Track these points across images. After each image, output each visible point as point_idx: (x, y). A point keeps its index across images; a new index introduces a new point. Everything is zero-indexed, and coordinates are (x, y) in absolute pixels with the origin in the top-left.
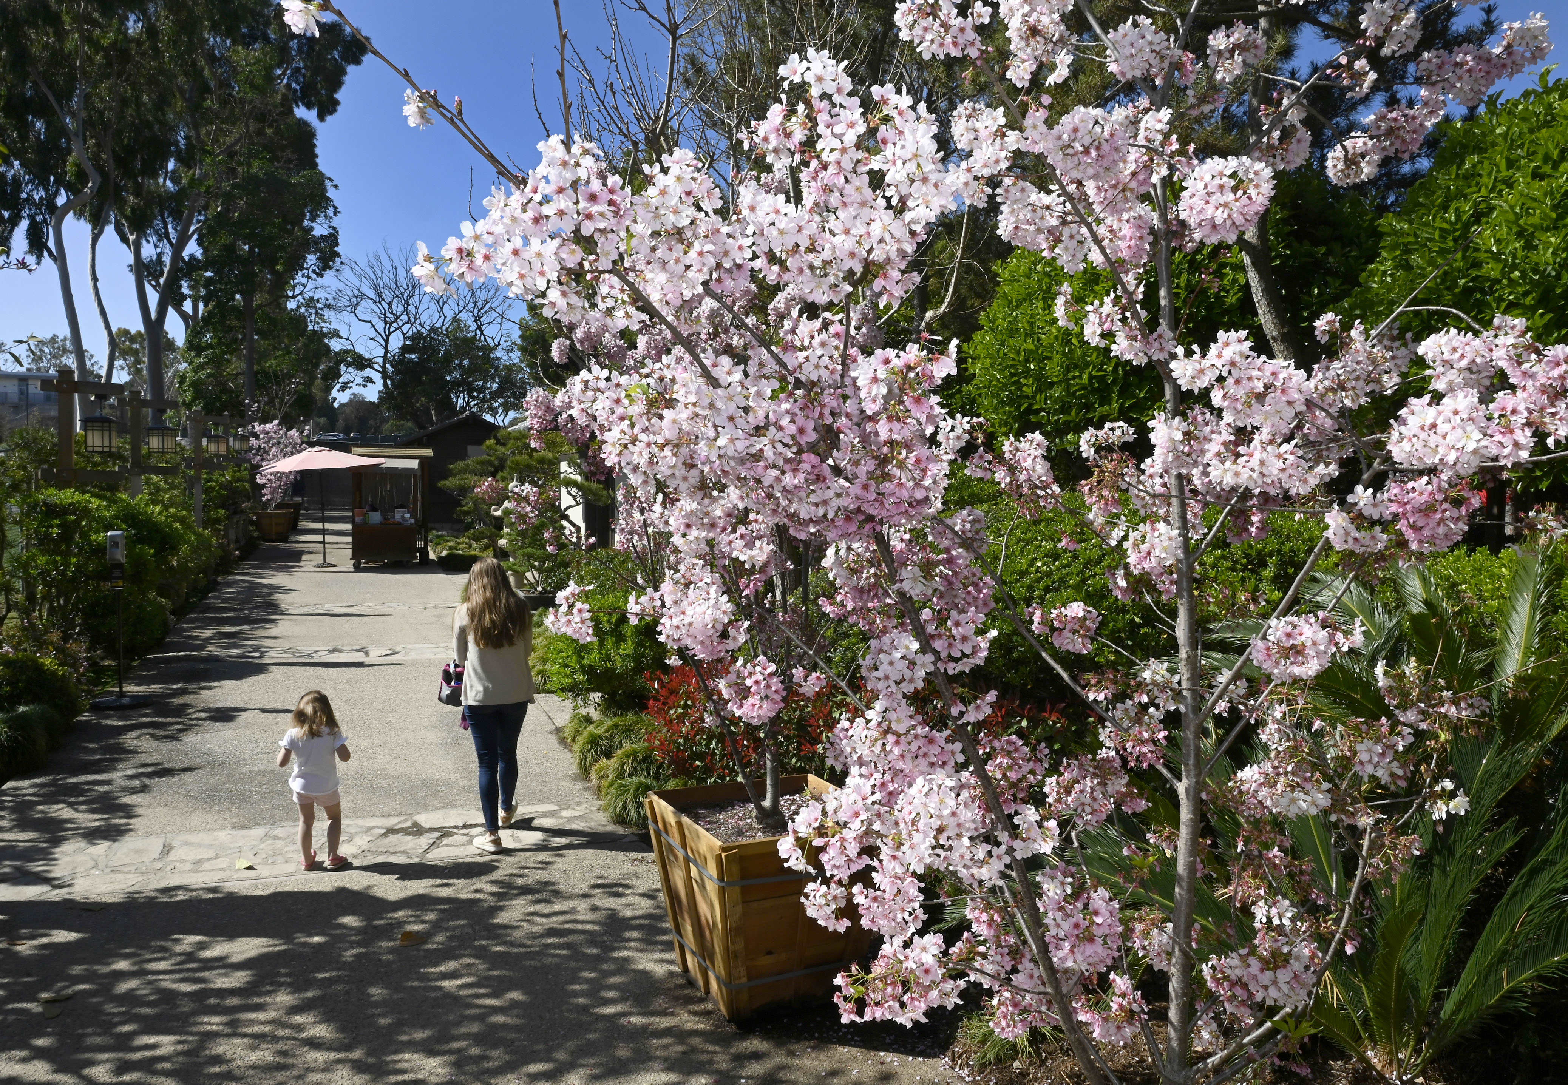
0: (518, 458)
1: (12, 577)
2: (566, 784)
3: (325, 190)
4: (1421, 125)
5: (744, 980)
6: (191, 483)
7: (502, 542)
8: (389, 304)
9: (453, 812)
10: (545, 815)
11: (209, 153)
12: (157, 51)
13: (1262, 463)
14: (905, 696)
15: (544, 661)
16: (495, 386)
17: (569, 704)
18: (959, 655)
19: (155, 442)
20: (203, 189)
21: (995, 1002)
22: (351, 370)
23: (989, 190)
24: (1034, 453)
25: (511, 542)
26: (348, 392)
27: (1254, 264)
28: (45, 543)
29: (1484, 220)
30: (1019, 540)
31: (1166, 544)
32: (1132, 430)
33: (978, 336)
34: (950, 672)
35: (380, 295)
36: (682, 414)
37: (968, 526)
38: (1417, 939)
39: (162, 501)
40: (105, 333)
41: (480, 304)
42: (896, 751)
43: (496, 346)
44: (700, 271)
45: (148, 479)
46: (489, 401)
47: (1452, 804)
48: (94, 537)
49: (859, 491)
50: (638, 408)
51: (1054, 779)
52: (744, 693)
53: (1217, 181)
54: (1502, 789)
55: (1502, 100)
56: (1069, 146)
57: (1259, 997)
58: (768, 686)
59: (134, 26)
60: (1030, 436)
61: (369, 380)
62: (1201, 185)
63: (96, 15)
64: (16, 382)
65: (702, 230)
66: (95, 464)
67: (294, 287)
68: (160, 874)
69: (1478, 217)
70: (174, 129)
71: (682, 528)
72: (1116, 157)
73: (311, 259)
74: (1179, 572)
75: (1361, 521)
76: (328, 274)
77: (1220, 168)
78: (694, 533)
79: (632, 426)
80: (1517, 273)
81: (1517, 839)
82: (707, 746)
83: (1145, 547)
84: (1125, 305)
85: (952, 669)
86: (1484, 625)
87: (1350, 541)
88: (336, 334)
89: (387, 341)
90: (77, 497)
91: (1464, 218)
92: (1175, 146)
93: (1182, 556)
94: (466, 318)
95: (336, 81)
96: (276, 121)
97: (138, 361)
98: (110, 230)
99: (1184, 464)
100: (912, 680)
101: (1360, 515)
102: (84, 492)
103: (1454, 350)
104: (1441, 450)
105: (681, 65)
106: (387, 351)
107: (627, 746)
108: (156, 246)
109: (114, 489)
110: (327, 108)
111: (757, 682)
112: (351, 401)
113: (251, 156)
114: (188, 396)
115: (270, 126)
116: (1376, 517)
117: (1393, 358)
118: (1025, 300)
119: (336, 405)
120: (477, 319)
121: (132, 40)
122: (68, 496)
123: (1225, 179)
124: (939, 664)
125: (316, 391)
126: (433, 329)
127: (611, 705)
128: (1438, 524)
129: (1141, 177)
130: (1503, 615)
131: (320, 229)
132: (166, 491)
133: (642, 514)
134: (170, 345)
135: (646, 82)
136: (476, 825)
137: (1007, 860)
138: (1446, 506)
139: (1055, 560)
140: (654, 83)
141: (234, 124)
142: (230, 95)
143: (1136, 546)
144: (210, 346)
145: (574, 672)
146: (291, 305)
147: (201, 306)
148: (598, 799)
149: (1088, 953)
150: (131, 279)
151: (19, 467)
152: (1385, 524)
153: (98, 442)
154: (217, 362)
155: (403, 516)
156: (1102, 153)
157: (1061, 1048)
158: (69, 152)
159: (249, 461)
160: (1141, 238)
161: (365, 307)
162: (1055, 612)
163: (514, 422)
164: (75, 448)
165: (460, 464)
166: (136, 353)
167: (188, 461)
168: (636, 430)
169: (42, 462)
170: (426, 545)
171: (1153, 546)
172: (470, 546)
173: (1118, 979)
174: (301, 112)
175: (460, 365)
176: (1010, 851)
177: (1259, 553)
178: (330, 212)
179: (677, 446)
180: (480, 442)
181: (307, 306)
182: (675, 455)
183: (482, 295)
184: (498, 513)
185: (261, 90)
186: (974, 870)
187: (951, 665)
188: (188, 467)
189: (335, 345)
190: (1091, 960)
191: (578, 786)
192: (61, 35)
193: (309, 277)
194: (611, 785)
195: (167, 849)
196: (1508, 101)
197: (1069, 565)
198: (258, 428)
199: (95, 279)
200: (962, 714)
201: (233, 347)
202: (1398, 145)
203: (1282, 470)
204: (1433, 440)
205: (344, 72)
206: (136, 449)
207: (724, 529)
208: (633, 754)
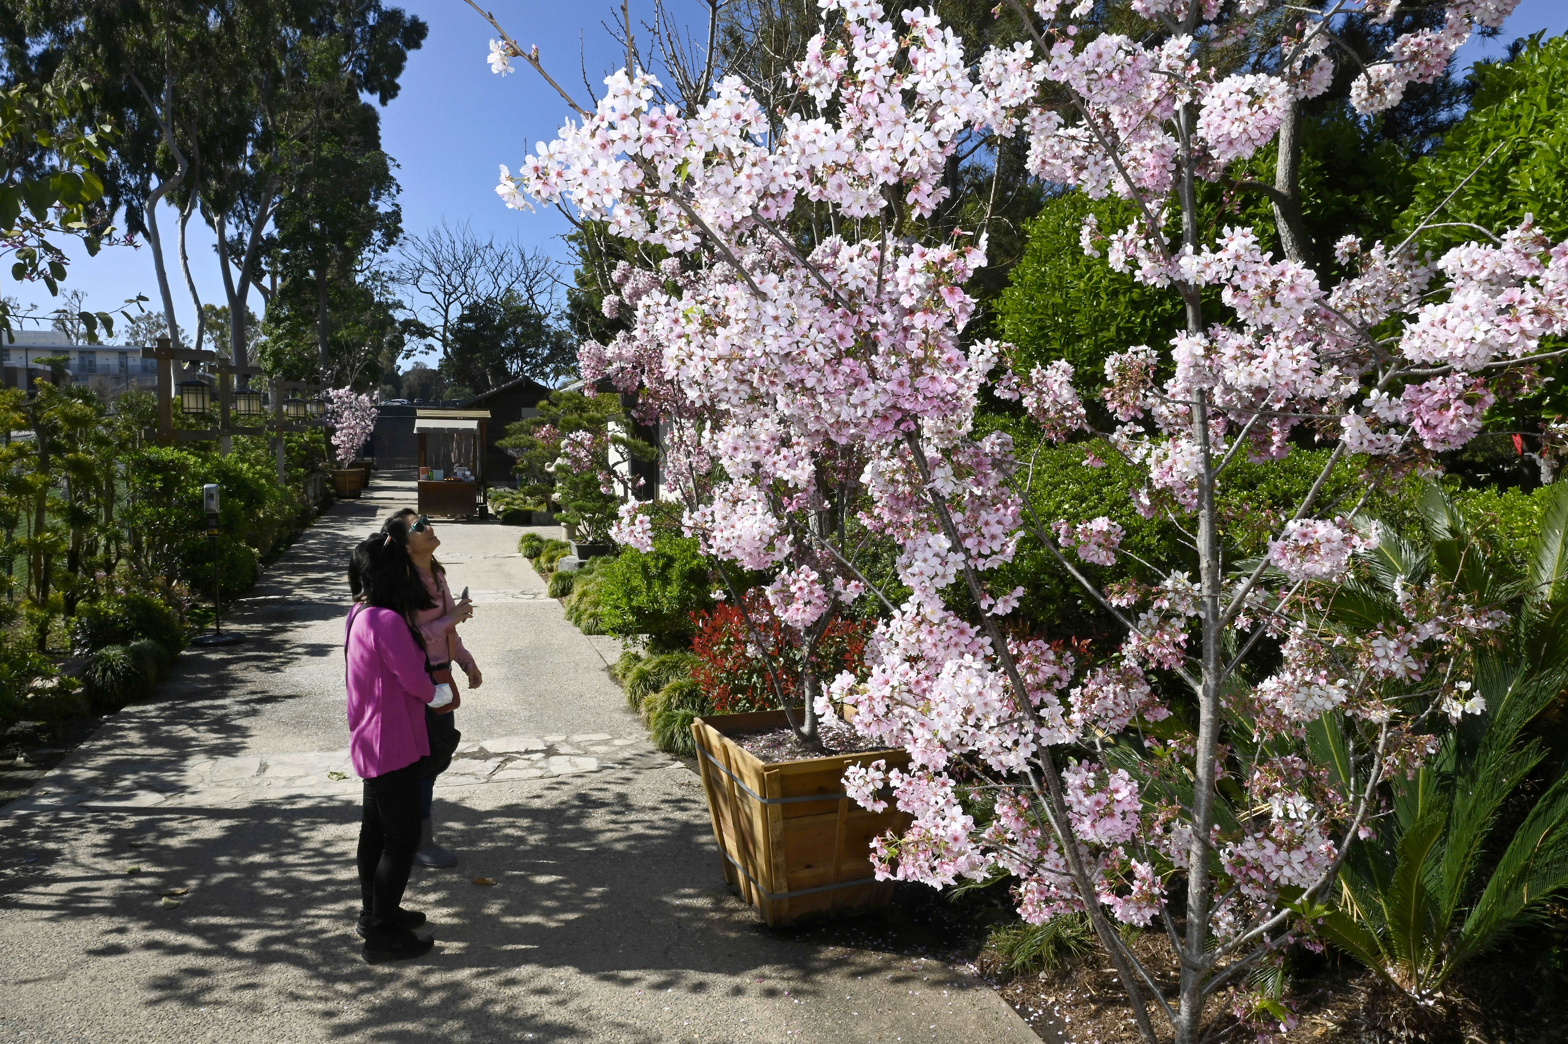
0: (569, 417)
1: (121, 527)
2: (617, 716)
3: (387, 170)
4: (1445, 48)
5: (785, 890)
6: (274, 443)
7: (556, 496)
8: (448, 276)
9: (515, 739)
10: (599, 743)
11: (283, 138)
12: (234, 43)
13: (1275, 364)
14: (938, 591)
15: (596, 604)
16: (547, 352)
17: (619, 643)
18: (988, 552)
19: (242, 405)
20: (278, 172)
21: (1022, 890)
22: (414, 338)
23: (1016, 121)
24: (1060, 379)
25: (564, 495)
26: (412, 360)
27: (1283, 214)
28: (150, 496)
29: (1523, 161)
30: (1047, 484)
31: (1188, 459)
32: (1155, 353)
33: (1007, 292)
34: (980, 569)
35: (440, 268)
36: (734, 329)
37: (997, 449)
38: (1438, 861)
39: (249, 461)
40: (195, 307)
41: (531, 275)
42: (930, 640)
43: (547, 315)
44: (749, 192)
45: (236, 439)
46: (541, 365)
47: (1468, 705)
48: (191, 490)
49: (896, 388)
50: (694, 327)
51: (1079, 689)
52: (788, 599)
53: (1235, 97)
54: (1528, 714)
55: (1544, 39)
56: (1094, 71)
57: (1274, 876)
58: (811, 592)
59: (214, 21)
60: (1056, 363)
61: (431, 347)
62: (1218, 102)
63: (180, 12)
64: (116, 355)
65: (751, 157)
66: (191, 426)
67: (361, 262)
68: (258, 789)
69: (1516, 159)
70: (252, 115)
71: (730, 451)
72: (1139, 81)
73: (377, 235)
74: (1201, 487)
75: (1378, 425)
76: (393, 249)
77: (1237, 85)
78: (740, 456)
79: (689, 343)
80: (1556, 213)
81: (1540, 759)
82: (749, 680)
83: (1167, 463)
84: (1149, 232)
85: (982, 565)
86: (1514, 561)
87: (1366, 443)
88: (399, 305)
89: (446, 311)
90: (176, 454)
91: (1502, 160)
92: (1196, 70)
93: (1203, 471)
94: (519, 288)
95: (396, 65)
96: (343, 106)
97: (223, 335)
98: (197, 212)
99: (1206, 379)
100: (944, 576)
101: (1376, 420)
102: (181, 450)
103: (1474, 262)
104: (1450, 344)
105: (720, 37)
106: (446, 321)
107: (674, 681)
108: (237, 227)
109: (206, 448)
110: (389, 92)
111: (800, 589)
112: (414, 369)
113: (321, 139)
114: (269, 365)
115: (338, 111)
116: (1392, 419)
117: (1413, 276)
118: (1053, 255)
119: (400, 373)
120: (529, 289)
121: (212, 35)
122: (169, 453)
123: (1242, 95)
124: (970, 562)
125: (382, 361)
126: (489, 299)
127: (660, 644)
128: (1452, 422)
129: (1165, 103)
130: (1534, 552)
131: (384, 207)
132: (252, 451)
133: (688, 457)
134: (251, 319)
135: (687, 53)
136: (537, 751)
137: (1034, 748)
138: (1459, 403)
139: (1082, 502)
140: (695, 55)
141: (305, 109)
142: (301, 83)
143: (1159, 462)
144: (287, 318)
145: (624, 614)
146: (359, 278)
147: (279, 280)
148: (648, 729)
149: (1108, 827)
150: (217, 258)
151: (125, 428)
152: (1400, 427)
153: (193, 404)
154: (294, 333)
155: (463, 473)
156: (1125, 77)
157: (1086, 961)
158: (159, 140)
159: (325, 424)
160: (1164, 166)
161: (426, 280)
162: (1080, 528)
163: (565, 385)
164: (173, 411)
165: (515, 425)
166: (221, 327)
167: (270, 423)
168: (693, 346)
169: (144, 424)
170: (485, 501)
171: (1175, 462)
172: (525, 502)
173: (1139, 866)
174: (366, 97)
175: (514, 332)
176: (1037, 738)
177: (1285, 494)
178: (393, 190)
179: (729, 361)
180: (533, 404)
181: (374, 279)
182: (727, 369)
183: (533, 267)
184: (552, 469)
185: (329, 78)
186: (1003, 757)
187: (981, 561)
188: (271, 429)
189: (400, 315)
190: (1111, 833)
191: (629, 718)
192: (150, 32)
193: (375, 252)
194: (660, 716)
195: (263, 768)
196: (1550, 40)
197: (1095, 507)
198: (332, 393)
199: (185, 258)
200: (991, 607)
201: (307, 318)
202: (1422, 70)
203: (1296, 371)
204: (1442, 334)
205: (404, 58)
206: (225, 411)
207: (768, 452)
208: (680, 688)
